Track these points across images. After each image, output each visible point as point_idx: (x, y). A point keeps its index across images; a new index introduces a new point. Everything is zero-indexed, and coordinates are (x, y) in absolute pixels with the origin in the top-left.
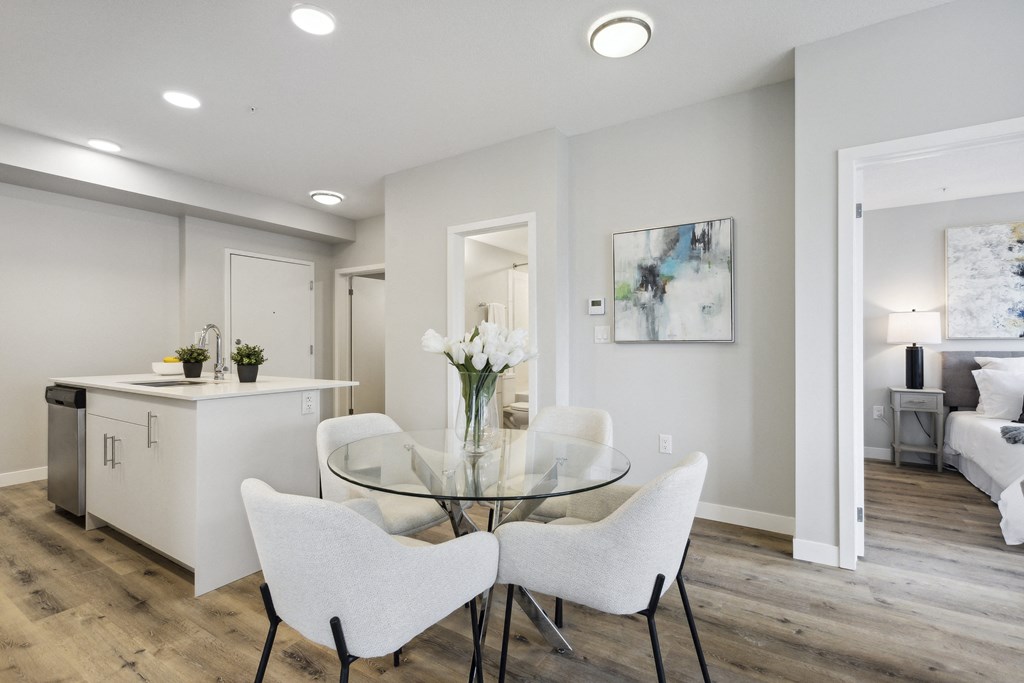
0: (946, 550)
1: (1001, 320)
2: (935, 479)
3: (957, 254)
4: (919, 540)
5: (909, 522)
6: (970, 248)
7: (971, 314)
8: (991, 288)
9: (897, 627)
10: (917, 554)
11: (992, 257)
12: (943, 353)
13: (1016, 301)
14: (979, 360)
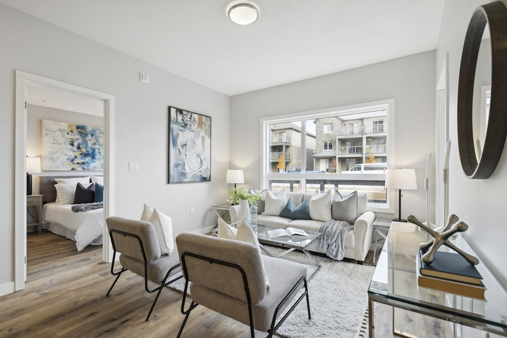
0: (58, 263)
1: (65, 163)
2: (40, 237)
3: (47, 132)
4: (46, 263)
5: (38, 258)
6: (52, 130)
7: (53, 160)
8: (61, 149)
9: (56, 299)
10: (48, 269)
11: (61, 136)
12: (40, 177)
13: (70, 155)
14: (56, 180)
